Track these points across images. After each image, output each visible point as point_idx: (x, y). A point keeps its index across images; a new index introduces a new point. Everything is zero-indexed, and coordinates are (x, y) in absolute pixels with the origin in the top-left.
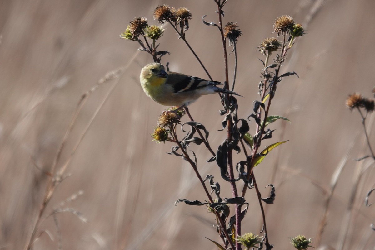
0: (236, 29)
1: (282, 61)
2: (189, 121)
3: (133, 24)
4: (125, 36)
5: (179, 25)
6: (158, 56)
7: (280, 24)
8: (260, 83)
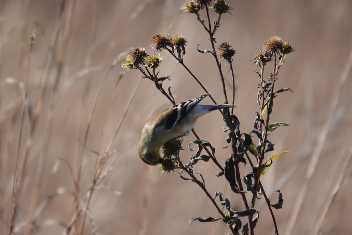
0: (230, 48)
1: (275, 79)
2: (196, 140)
3: (132, 55)
4: (127, 66)
5: (176, 50)
6: (159, 82)
7: (270, 45)
8: (258, 93)
